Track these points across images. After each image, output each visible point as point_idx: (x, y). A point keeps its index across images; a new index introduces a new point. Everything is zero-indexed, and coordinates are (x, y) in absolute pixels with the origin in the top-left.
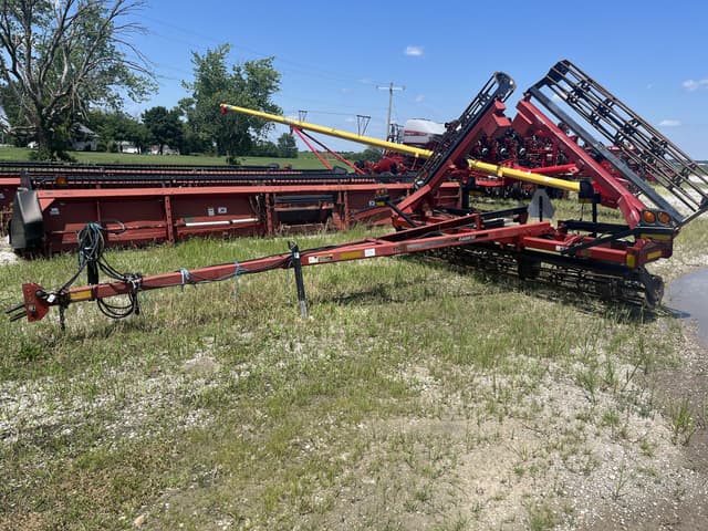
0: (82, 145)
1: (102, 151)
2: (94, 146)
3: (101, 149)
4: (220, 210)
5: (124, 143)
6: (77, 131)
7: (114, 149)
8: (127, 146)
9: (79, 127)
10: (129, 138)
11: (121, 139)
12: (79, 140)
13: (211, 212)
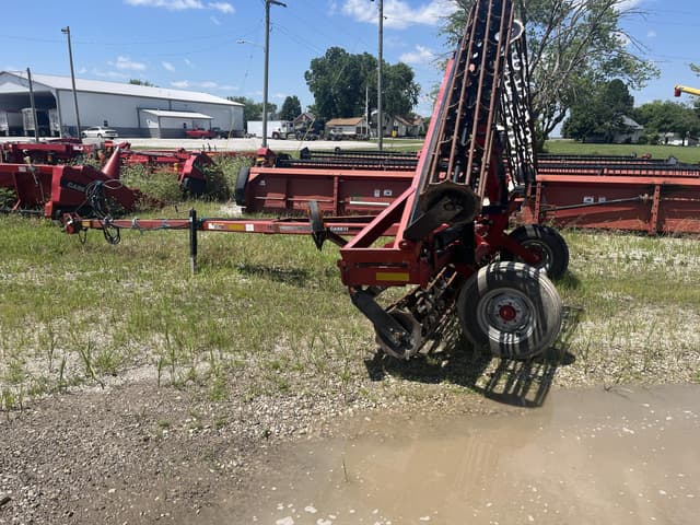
0: (624, 137)
1: (643, 143)
2: (634, 138)
3: (642, 141)
4: (385, 192)
5: (670, 134)
6: (622, 125)
7: (655, 142)
8: (673, 138)
9: (622, 120)
10: (674, 130)
11: (666, 131)
12: (622, 133)
13: (377, 194)
